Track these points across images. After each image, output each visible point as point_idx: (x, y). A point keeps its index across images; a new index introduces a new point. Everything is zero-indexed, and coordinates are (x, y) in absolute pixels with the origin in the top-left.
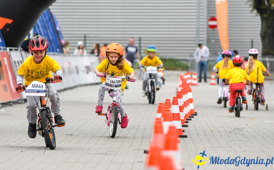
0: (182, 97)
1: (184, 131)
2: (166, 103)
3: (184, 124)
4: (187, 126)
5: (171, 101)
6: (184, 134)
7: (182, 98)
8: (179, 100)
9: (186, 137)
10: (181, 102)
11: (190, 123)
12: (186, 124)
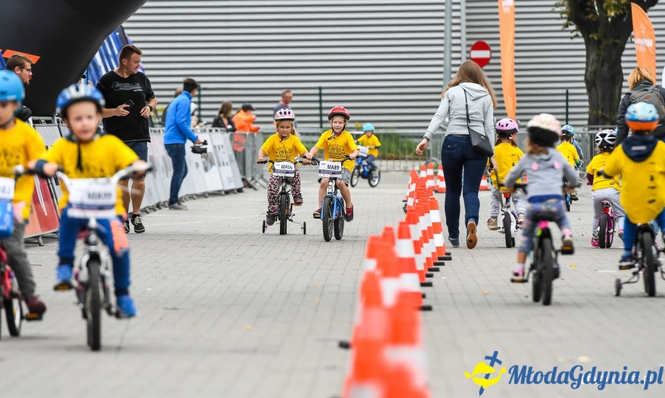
0: (418, 221)
1: (424, 296)
2: (385, 235)
3: (424, 280)
4: (430, 285)
5: (396, 231)
6: (425, 302)
7: (418, 223)
8: (412, 227)
9: (428, 308)
10: (416, 231)
11: (437, 279)
12: (427, 280)
